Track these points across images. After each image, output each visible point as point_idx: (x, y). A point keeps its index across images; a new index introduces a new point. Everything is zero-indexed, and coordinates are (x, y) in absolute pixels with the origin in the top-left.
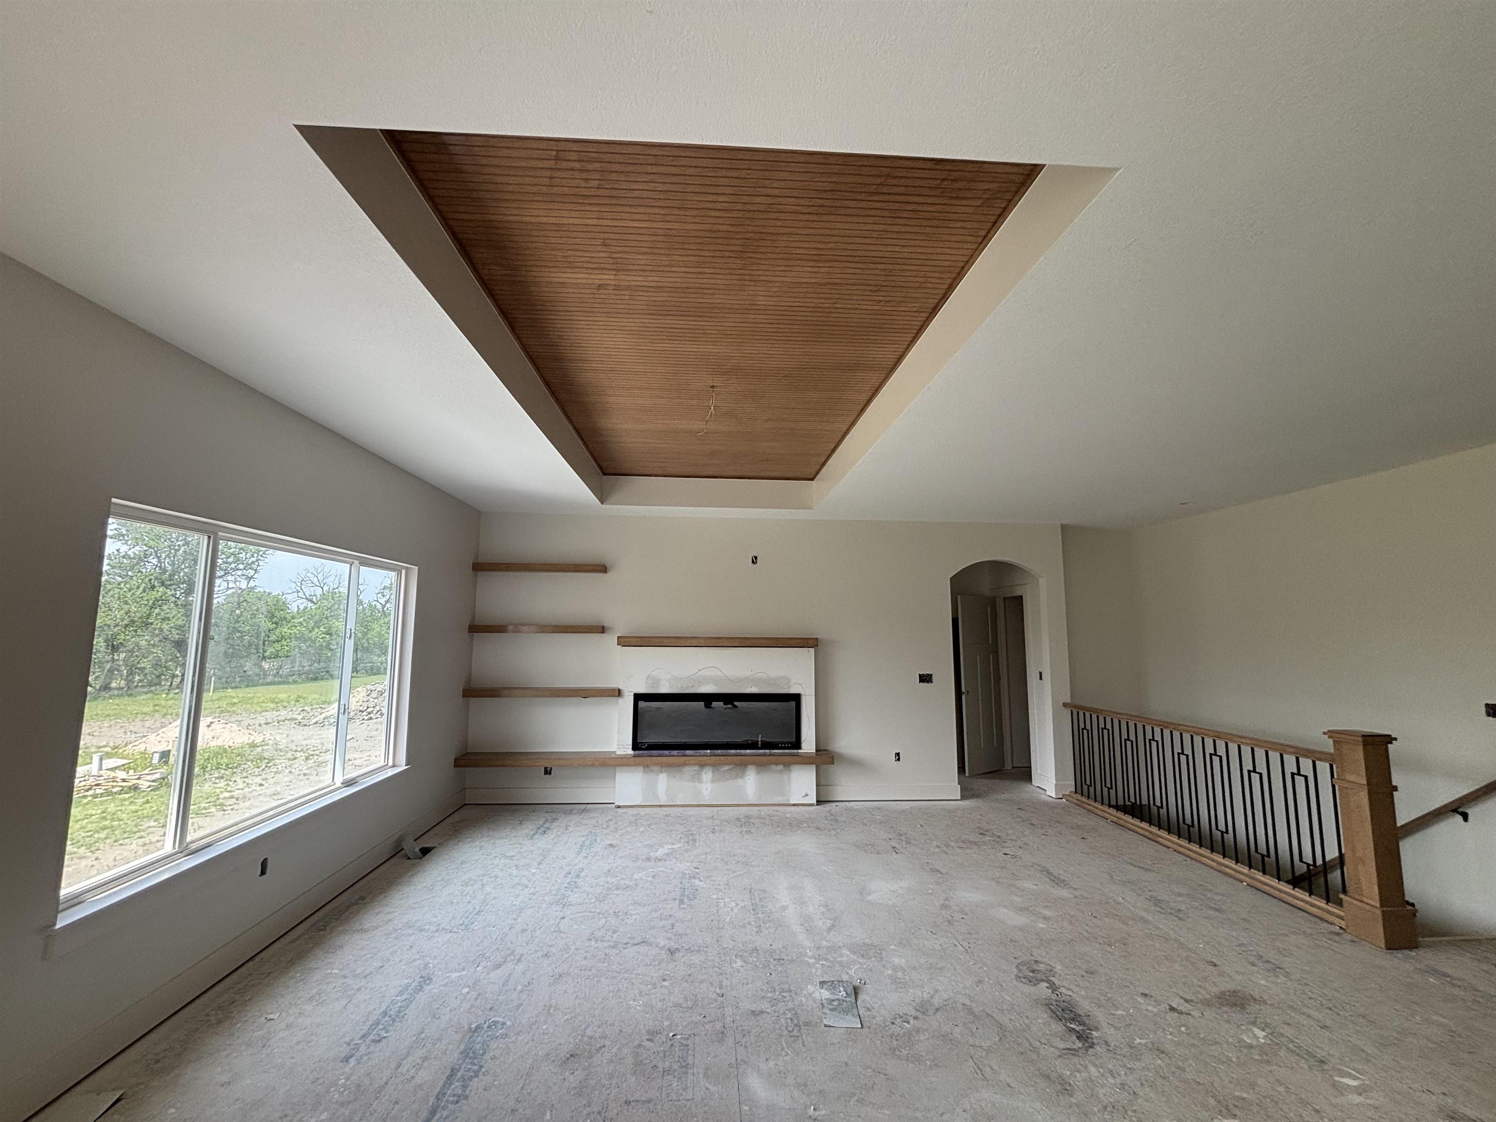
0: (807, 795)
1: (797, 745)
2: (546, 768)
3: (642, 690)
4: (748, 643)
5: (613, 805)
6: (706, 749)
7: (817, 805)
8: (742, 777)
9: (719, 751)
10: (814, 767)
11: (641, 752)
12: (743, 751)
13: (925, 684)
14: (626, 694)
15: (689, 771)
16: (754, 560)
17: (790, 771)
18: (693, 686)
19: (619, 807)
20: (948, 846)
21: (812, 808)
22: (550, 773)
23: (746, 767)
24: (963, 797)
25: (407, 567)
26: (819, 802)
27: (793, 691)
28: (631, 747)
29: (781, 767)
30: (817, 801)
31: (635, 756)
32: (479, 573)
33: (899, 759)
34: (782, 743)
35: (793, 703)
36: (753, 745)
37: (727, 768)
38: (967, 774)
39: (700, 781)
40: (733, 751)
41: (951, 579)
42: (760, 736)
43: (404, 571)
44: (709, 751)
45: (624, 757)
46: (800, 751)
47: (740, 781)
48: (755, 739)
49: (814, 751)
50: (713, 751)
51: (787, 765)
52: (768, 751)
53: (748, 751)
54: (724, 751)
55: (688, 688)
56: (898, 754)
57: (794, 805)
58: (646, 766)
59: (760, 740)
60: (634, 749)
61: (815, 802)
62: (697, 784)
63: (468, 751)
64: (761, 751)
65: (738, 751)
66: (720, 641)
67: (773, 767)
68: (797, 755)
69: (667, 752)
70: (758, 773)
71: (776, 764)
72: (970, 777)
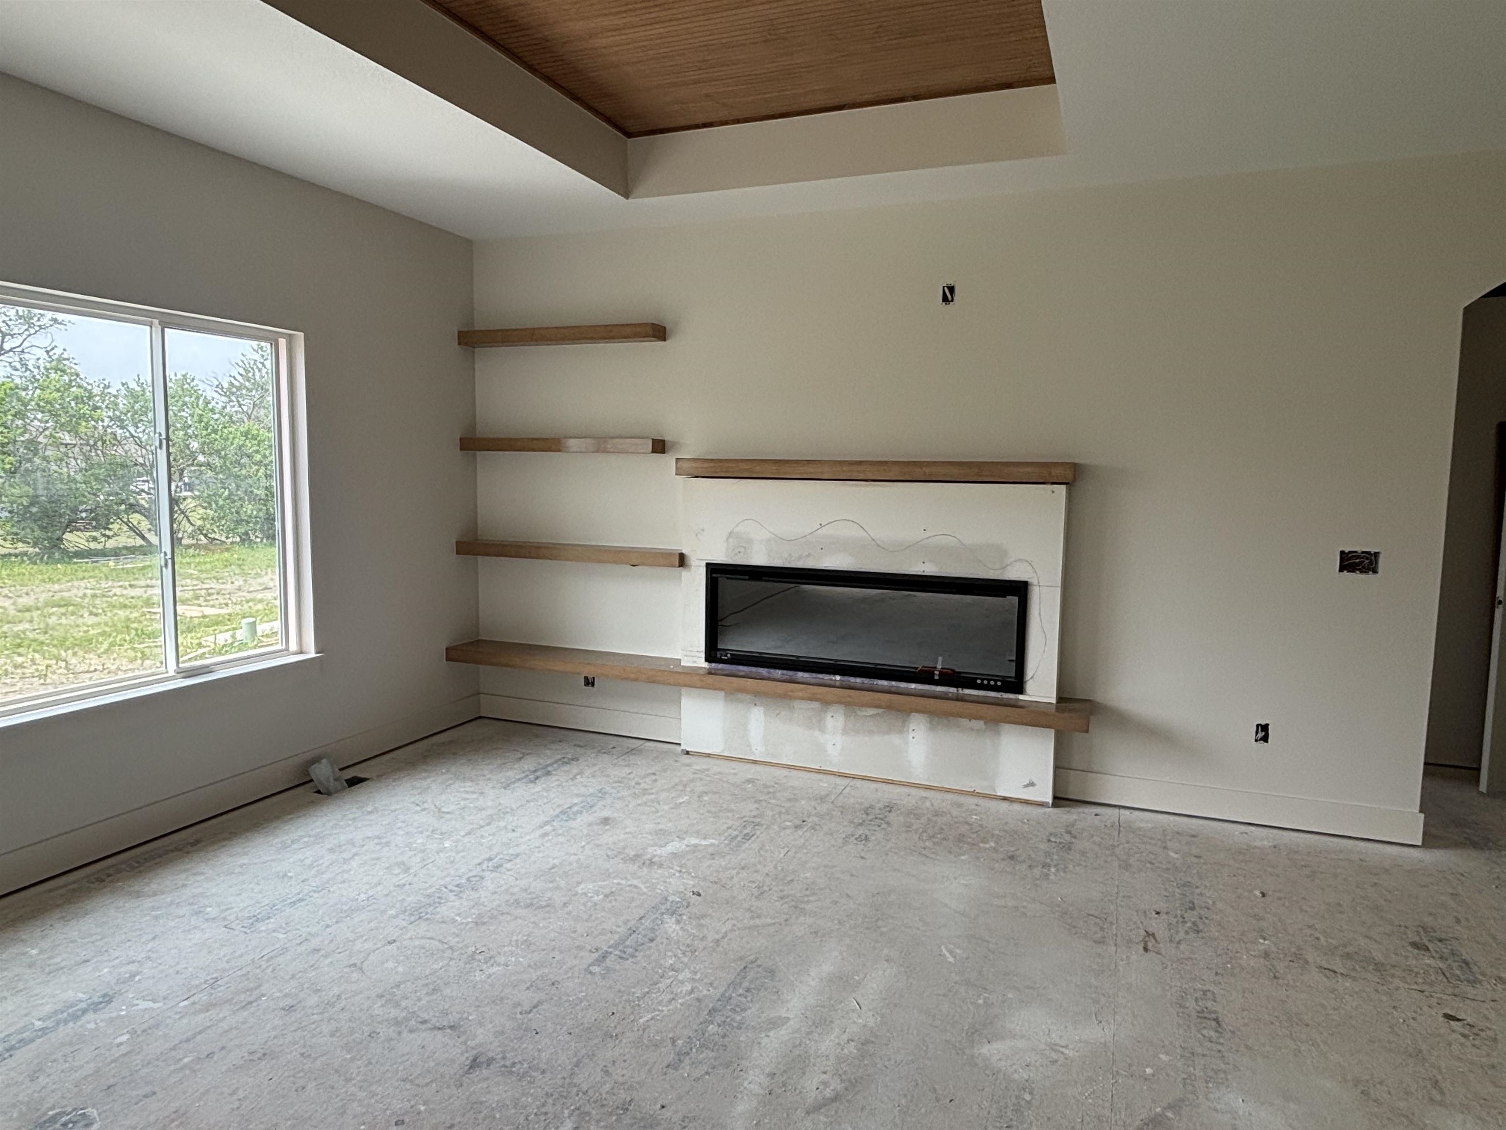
0: (1032, 784)
1: (1017, 684)
2: (586, 678)
3: (721, 557)
4: (918, 473)
5: (679, 749)
6: (835, 674)
7: (1054, 805)
8: (901, 732)
9: (859, 680)
10: (1051, 733)
11: (720, 666)
12: (903, 685)
13: (1356, 576)
14: (693, 564)
15: (804, 709)
16: (949, 295)
17: (998, 733)
18: (809, 555)
19: (688, 753)
20: (1297, 957)
21: (1042, 810)
22: (593, 684)
23: (909, 715)
24: (1430, 840)
25: (290, 335)
26: (1059, 800)
27: (1013, 574)
28: (703, 655)
29: (980, 724)
30: (1055, 798)
31: (710, 673)
32: (476, 350)
33: (1265, 739)
34: (989, 677)
35: (1015, 600)
36: (924, 676)
37: (872, 711)
38: (1483, 787)
39: (822, 730)
40: (885, 683)
41: (1467, 310)
42: (940, 658)
43: (282, 342)
44: (838, 678)
45: (692, 672)
46: (1021, 697)
47: (896, 739)
48: (932, 665)
49: (1054, 701)
50: (846, 678)
51: (994, 722)
52: (953, 690)
53: (913, 686)
54: (866, 681)
55: (800, 558)
56: (1265, 728)
57: (1005, 799)
58: (731, 694)
59: (939, 667)
60: (708, 659)
61: (1049, 799)
62: (817, 733)
63: (480, 638)
64: (940, 689)
65: (893, 683)
66: (860, 468)
67: (965, 722)
68: (1015, 705)
69: (763, 671)
70: (932, 728)
71: (971, 717)
72: (1491, 793)
